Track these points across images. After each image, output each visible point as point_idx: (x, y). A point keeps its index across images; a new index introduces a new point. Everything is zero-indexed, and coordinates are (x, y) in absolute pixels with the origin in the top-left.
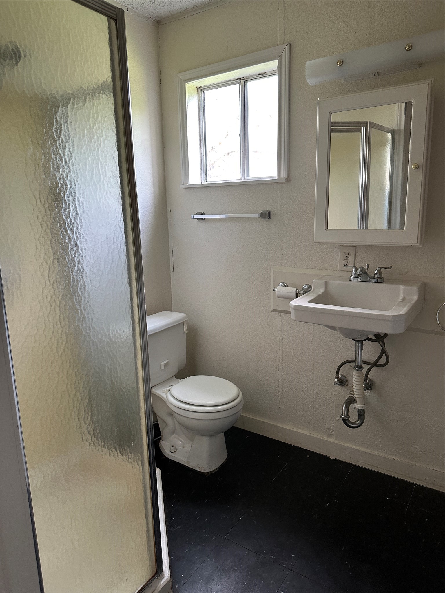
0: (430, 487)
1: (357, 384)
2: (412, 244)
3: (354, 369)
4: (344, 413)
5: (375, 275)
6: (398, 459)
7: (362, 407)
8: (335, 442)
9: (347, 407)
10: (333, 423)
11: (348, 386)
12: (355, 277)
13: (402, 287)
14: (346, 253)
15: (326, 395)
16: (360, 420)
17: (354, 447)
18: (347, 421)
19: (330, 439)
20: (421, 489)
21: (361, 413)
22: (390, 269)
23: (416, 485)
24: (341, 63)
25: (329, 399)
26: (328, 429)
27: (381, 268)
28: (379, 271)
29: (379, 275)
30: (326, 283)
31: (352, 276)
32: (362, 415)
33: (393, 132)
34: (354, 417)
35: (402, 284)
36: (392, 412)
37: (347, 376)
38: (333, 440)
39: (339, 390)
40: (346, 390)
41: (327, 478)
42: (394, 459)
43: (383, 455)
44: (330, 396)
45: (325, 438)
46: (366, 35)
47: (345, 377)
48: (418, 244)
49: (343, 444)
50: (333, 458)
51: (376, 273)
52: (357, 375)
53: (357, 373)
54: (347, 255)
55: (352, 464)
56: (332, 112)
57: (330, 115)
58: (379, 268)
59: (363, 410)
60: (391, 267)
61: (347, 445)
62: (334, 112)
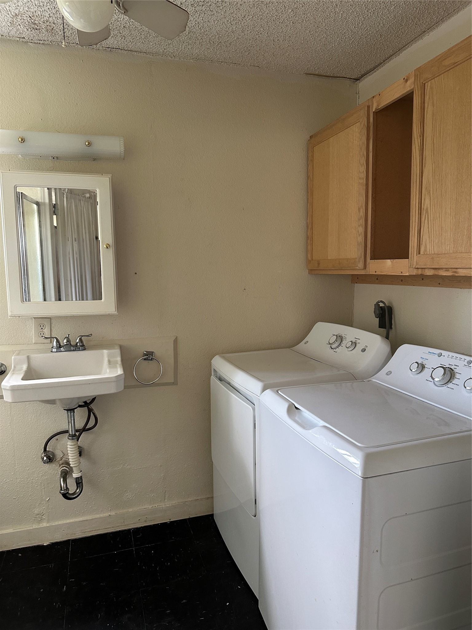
0: (143, 526)
1: (73, 454)
2: (109, 313)
3: (68, 438)
4: (63, 487)
5: (77, 343)
6: (113, 513)
7: (80, 474)
8: (48, 525)
9: (65, 481)
10: (43, 507)
11: (57, 460)
12: (57, 348)
13: (105, 352)
14: (41, 325)
15: (32, 479)
16: (79, 488)
17: (68, 521)
18: (67, 495)
19: (41, 525)
20: (137, 531)
21: (79, 482)
22: (90, 336)
23: (132, 529)
24: (23, 140)
25: (35, 482)
26: (38, 514)
27: (82, 336)
28: (81, 339)
29: (81, 343)
30: (28, 358)
31: (54, 348)
32: (81, 483)
33: (38, 204)
34: (72, 488)
35: (105, 349)
36: (103, 470)
37: (54, 451)
38: (45, 524)
39: (47, 468)
40: (54, 465)
41: (52, 565)
42: (110, 515)
43: (98, 516)
44: (37, 479)
45: (35, 526)
46: (40, 120)
47: (52, 452)
48: (116, 312)
49: (56, 523)
50: (48, 543)
51: (78, 342)
52: (73, 444)
53: (73, 442)
54: (42, 327)
55: (69, 540)
56: (17, 186)
57: (15, 187)
58: (80, 337)
59: (81, 477)
60: (91, 334)
61: (60, 522)
62: (19, 186)
